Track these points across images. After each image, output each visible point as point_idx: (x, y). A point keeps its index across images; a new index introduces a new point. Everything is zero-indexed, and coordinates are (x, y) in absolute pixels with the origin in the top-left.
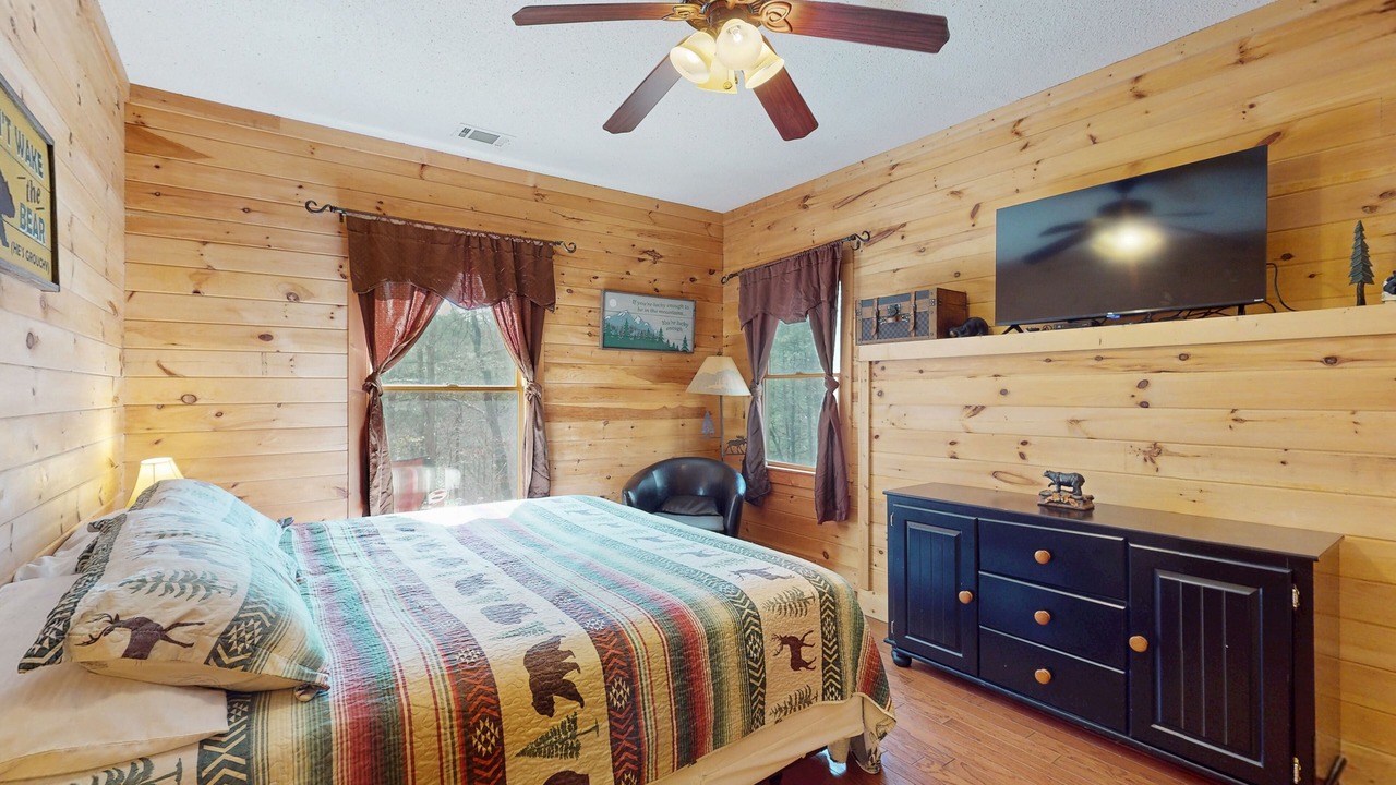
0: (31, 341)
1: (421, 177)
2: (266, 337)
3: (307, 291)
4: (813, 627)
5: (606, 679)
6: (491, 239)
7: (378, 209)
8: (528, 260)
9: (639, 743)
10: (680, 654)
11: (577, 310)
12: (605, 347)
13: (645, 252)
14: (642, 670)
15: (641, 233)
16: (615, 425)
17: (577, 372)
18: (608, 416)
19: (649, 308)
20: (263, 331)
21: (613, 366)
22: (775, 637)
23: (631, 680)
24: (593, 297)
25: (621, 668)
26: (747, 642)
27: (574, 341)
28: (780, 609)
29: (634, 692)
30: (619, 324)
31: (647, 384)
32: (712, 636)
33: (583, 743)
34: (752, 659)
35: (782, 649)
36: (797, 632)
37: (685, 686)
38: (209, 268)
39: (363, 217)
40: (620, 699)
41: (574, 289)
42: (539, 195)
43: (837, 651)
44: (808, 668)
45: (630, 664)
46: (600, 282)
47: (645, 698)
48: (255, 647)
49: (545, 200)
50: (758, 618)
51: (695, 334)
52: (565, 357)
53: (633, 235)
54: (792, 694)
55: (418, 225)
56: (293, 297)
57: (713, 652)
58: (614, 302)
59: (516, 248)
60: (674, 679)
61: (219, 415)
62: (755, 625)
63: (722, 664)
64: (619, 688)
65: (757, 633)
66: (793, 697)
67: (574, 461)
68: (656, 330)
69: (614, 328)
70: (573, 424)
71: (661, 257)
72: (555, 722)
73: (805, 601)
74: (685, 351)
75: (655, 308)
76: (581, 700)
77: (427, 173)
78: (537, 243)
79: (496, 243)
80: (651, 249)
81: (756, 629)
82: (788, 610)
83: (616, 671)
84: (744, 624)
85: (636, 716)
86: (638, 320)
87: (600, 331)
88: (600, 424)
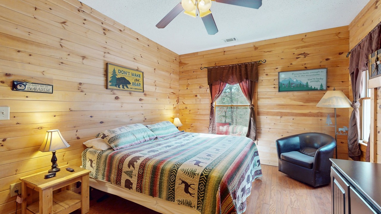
0: (141, 100)
1: (224, 55)
2: (196, 96)
3: (202, 86)
4: (195, 184)
5: (140, 167)
6: (239, 65)
7: (215, 65)
8: (249, 69)
9: (141, 183)
10: (155, 170)
11: (269, 80)
12: (279, 91)
13: (299, 55)
14: (146, 169)
15: (297, 48)
16: (284, 118)
17: (269, 100)
18: (282, 115)
19: (301, 75)
20: (196, 95)
21: (284, 97)
22: (180, 179)
23: (143, 170)
24: (275, 75)
25: (143, 166)
26: (171, 176)
27: (268, 90)
28: (185, 172)
29: (143, 172)
30: (286, 83)
31: (301, 103)
32: (163, 170)
33: (133, 177)
34: (171, 181)
35: (182, 184)
36: (189, 182)
37: (153, 178)
38: (189, 84)
39: (211, 68)
40: (141, 173)
41: (268, 74)
42: (256, 48)
43: (203, 196)
44: (190, 195)
45: (145, 166)
46: (279, 70)
47: (145, 175)
48: (112, 141)
49: (258, 49)
50: (177, 171)
51: (327, 82)
52: (265, 95)
53: (294, 50)
54: (184, 199)
55: (221, 67)
56: (200, 87)
57: (162, 173)
58: (283, 76)
59: (246, 65)
60: (152, 175)
61: (190, 111)
62: (175, 173)
63: (163, 178)
64: (141, 170)
65: (175, 175)
66: (184, 201)
67: (268, 128)
68: (304, 83)
69: (284, 84)
70: (267, 117)
71: (308, 54)
72: (130, 170)
73: (194, 174)
74: (322, 90)
75: (303, 75)
76: (134, 168)
77: (225, 53)
78: (253, 63)
79: (240, 66)
80: (303, 52)
81: (175, 174)
82: (187, 174)
83: (142, 166)
84: (172, 170)
85: (142, 178)
86: (295, 80)
87: (277, 86)
88: (279, 117)
